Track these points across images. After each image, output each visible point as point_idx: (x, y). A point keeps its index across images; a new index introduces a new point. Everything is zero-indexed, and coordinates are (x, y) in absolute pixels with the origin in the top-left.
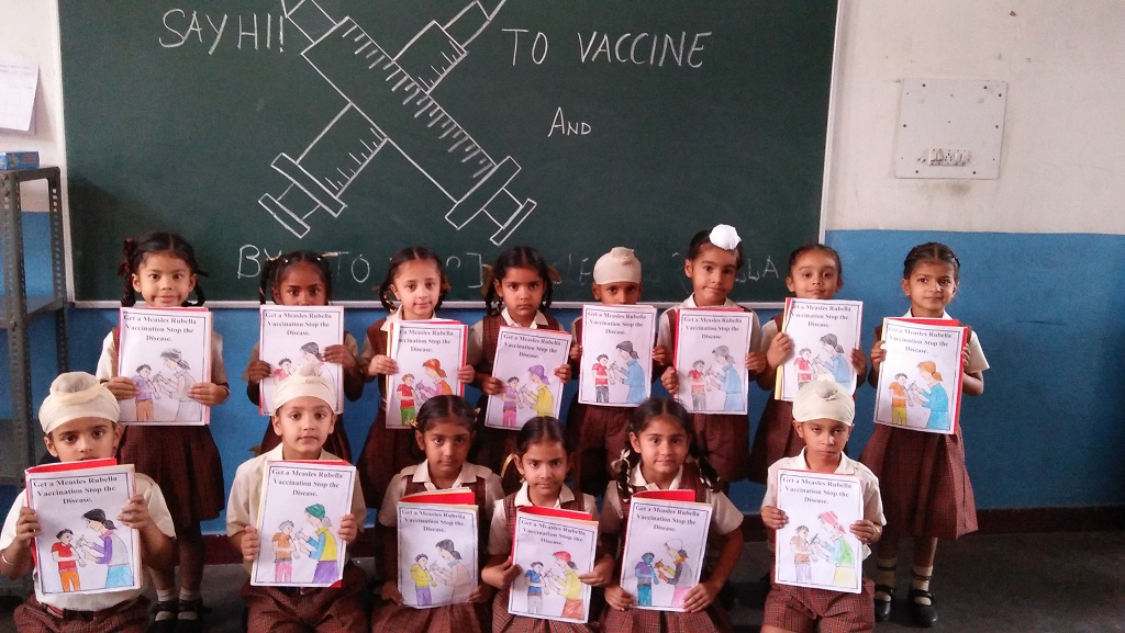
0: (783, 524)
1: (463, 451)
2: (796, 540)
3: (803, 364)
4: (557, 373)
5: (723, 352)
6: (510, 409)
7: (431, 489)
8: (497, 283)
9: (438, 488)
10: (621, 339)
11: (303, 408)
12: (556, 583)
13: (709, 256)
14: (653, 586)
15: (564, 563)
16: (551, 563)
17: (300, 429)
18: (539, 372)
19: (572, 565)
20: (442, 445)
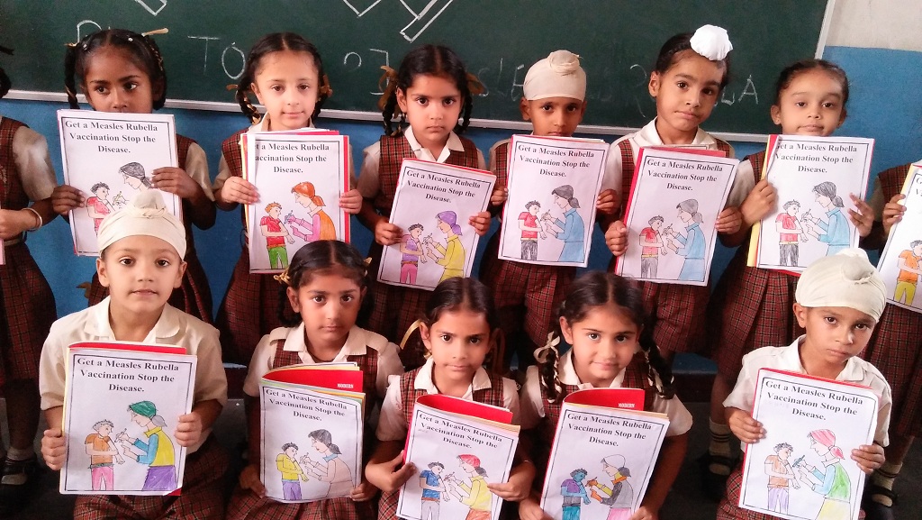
0: (758, 439)
1: (351, 314)
2: (773, 460)
3: (788, 221)
4: (473, 222)
5: (690, 207)
6: (410, 264)
7: (307, 363)
8: (399, 94)
9: (316, 360)
10: (558, 183)
11: (137, 251)
12: (458, 489)
13: (686, 67)
14: (583, 506)
15: (470, 468)
16: (453, 465)
17: (133, 280)
18: (450, 220)
19: (481, 471)
20: (324, 304)
